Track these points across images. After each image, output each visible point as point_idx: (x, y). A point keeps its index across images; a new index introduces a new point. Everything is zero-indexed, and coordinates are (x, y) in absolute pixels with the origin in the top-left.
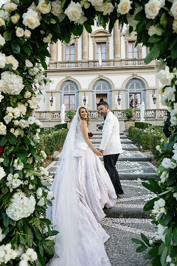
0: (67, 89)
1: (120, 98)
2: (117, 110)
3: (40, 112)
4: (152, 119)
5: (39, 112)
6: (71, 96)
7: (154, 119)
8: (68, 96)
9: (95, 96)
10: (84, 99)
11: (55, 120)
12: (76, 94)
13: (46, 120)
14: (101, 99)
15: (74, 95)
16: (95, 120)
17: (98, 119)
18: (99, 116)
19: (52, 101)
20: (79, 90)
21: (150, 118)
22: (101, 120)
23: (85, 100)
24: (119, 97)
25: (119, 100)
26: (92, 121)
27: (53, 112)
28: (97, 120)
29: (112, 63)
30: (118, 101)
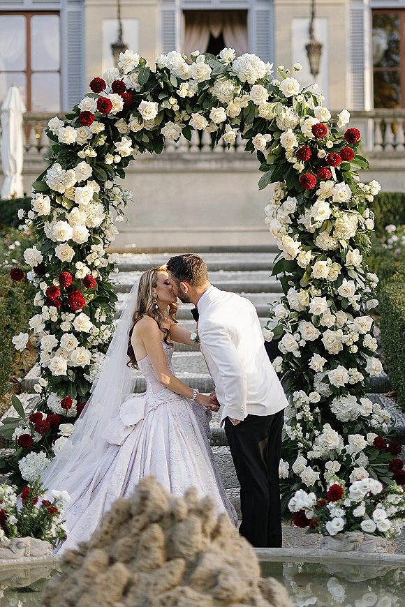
1: (320, 36)
6: (36, 20)
8: (21, 19)
9: (179, 20)
10: (114, 40)
12: (67, 8)
14: (211, 37)
15: (57, 12)
16: (179, 166)
17: (196, 161)
18: (201, 146)
22: (213, 165)
24: (311, 30)
25: (313, 49)
26: (164, 171)
28: (191, 166)
30: (309, 55)
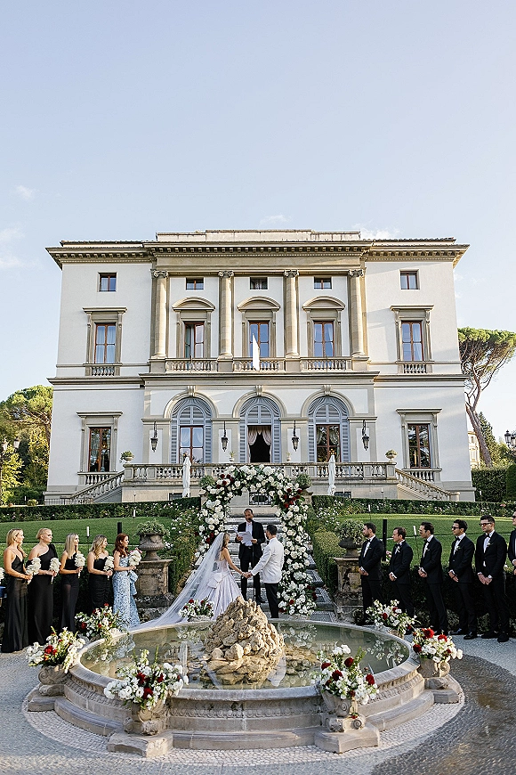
0: (186, 413)
1: (297, 436)
2: (290, 464)
3: (135, 467)
4: (356, 482)
5: (131, 466)
6: (194, 429)
7: (361, 481)
8: (189, 428)
9: (247, 429)
10: (223, 436)
11: (166, 484)
12: (206, 425)
13: (146, 484)
14: (258, 434)
15: (202, 426)
19: (154, 440)
20: (213, 417)
21: (352, 479)
23: (224, 439)
24: (294, 433)
25: (295, 439)
27: (161, 468)
29: (281, 365)
30: (293, 442)
